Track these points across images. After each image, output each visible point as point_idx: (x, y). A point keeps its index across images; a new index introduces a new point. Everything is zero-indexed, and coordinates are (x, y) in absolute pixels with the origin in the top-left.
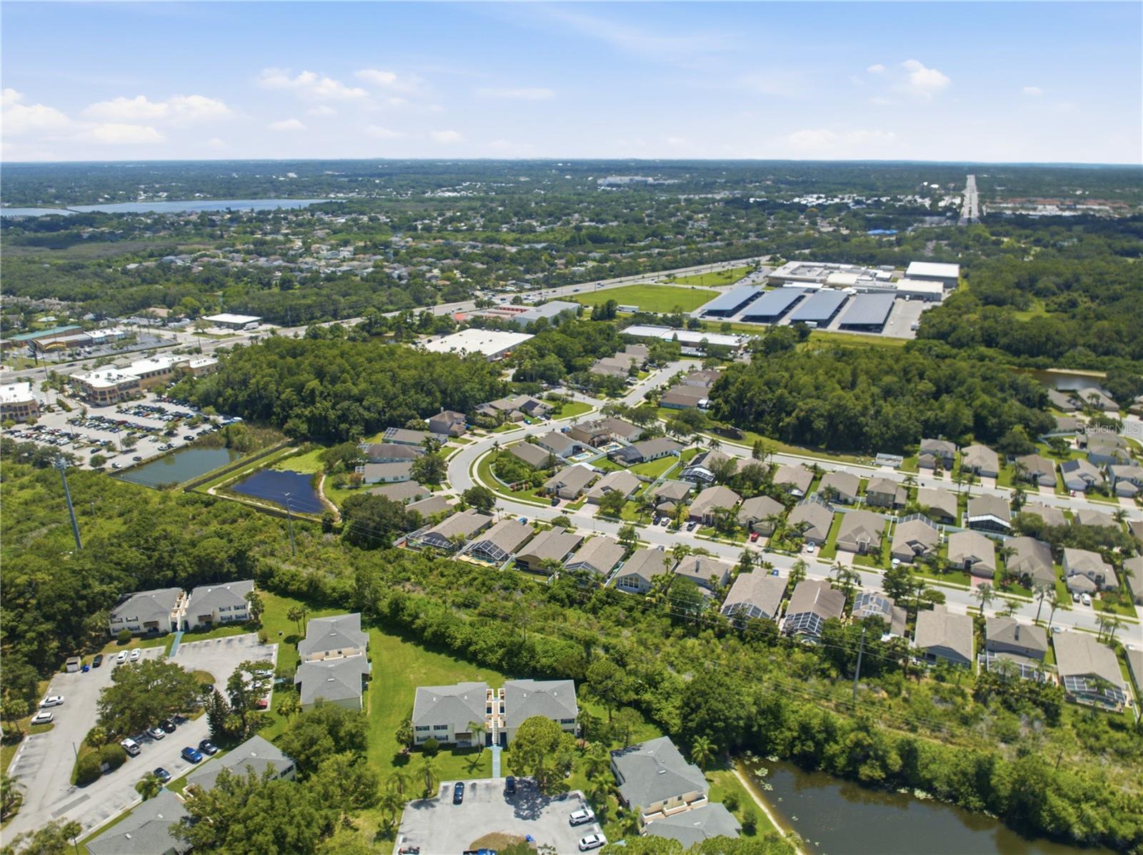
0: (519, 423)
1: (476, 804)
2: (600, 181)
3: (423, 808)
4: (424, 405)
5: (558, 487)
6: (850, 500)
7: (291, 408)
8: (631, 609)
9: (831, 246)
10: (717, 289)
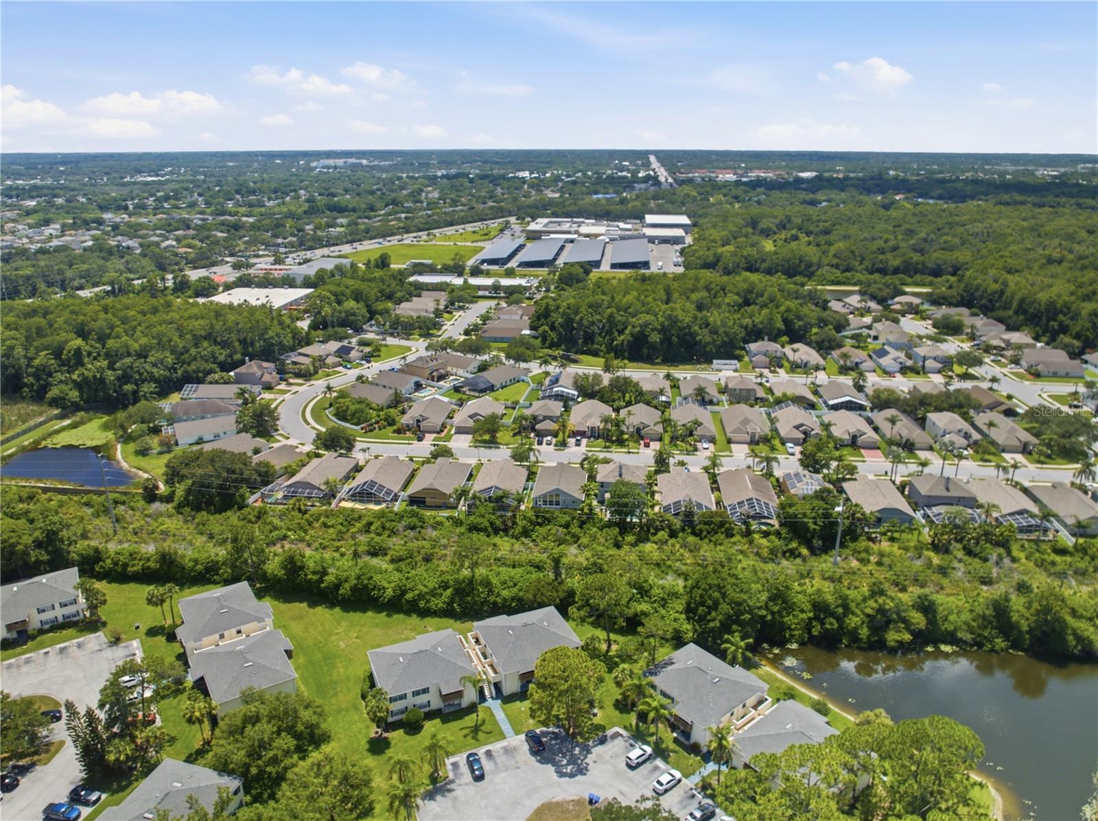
0: (337, 369)
1: (503, 775)
2: (314, 164)
3: (439, 798)
4: (221, 358)
5: (418, 421)
6: (715, 400)
7: (50, 375)
8: (567, 526)
9: (569, 206)
10: (480, 244)
